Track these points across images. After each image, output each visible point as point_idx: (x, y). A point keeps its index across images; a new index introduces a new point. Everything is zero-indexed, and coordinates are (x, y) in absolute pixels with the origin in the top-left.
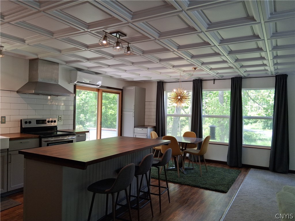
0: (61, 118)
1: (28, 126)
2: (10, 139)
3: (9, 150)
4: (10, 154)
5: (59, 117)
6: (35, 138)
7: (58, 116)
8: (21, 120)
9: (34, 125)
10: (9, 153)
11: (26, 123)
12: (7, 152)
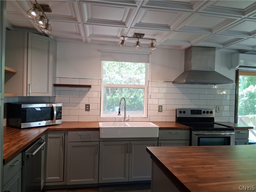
0: (219, 109)
1: (183, 115)
2: (160, 129)
3: (159, 139)
4: (160, 143)
5: (217, 107)
6: (185, 129)
7: (215, 106)
8: (176, 109)
9: (188, 115)
10: (159, 141)
11: (180, 112)
12: (157, 141)
